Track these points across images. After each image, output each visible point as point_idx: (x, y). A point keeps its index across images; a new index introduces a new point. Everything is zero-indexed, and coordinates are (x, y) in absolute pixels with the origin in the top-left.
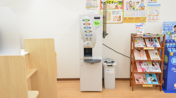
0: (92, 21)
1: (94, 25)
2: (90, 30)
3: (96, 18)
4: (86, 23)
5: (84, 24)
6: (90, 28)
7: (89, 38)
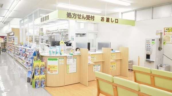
0: (151, 41)
1: (152, 43)
2: (150, 45)
3: (153, 40)
4: (148, 42)
5: (147, 43)
6: (149, 43)
7: (149, 49)
